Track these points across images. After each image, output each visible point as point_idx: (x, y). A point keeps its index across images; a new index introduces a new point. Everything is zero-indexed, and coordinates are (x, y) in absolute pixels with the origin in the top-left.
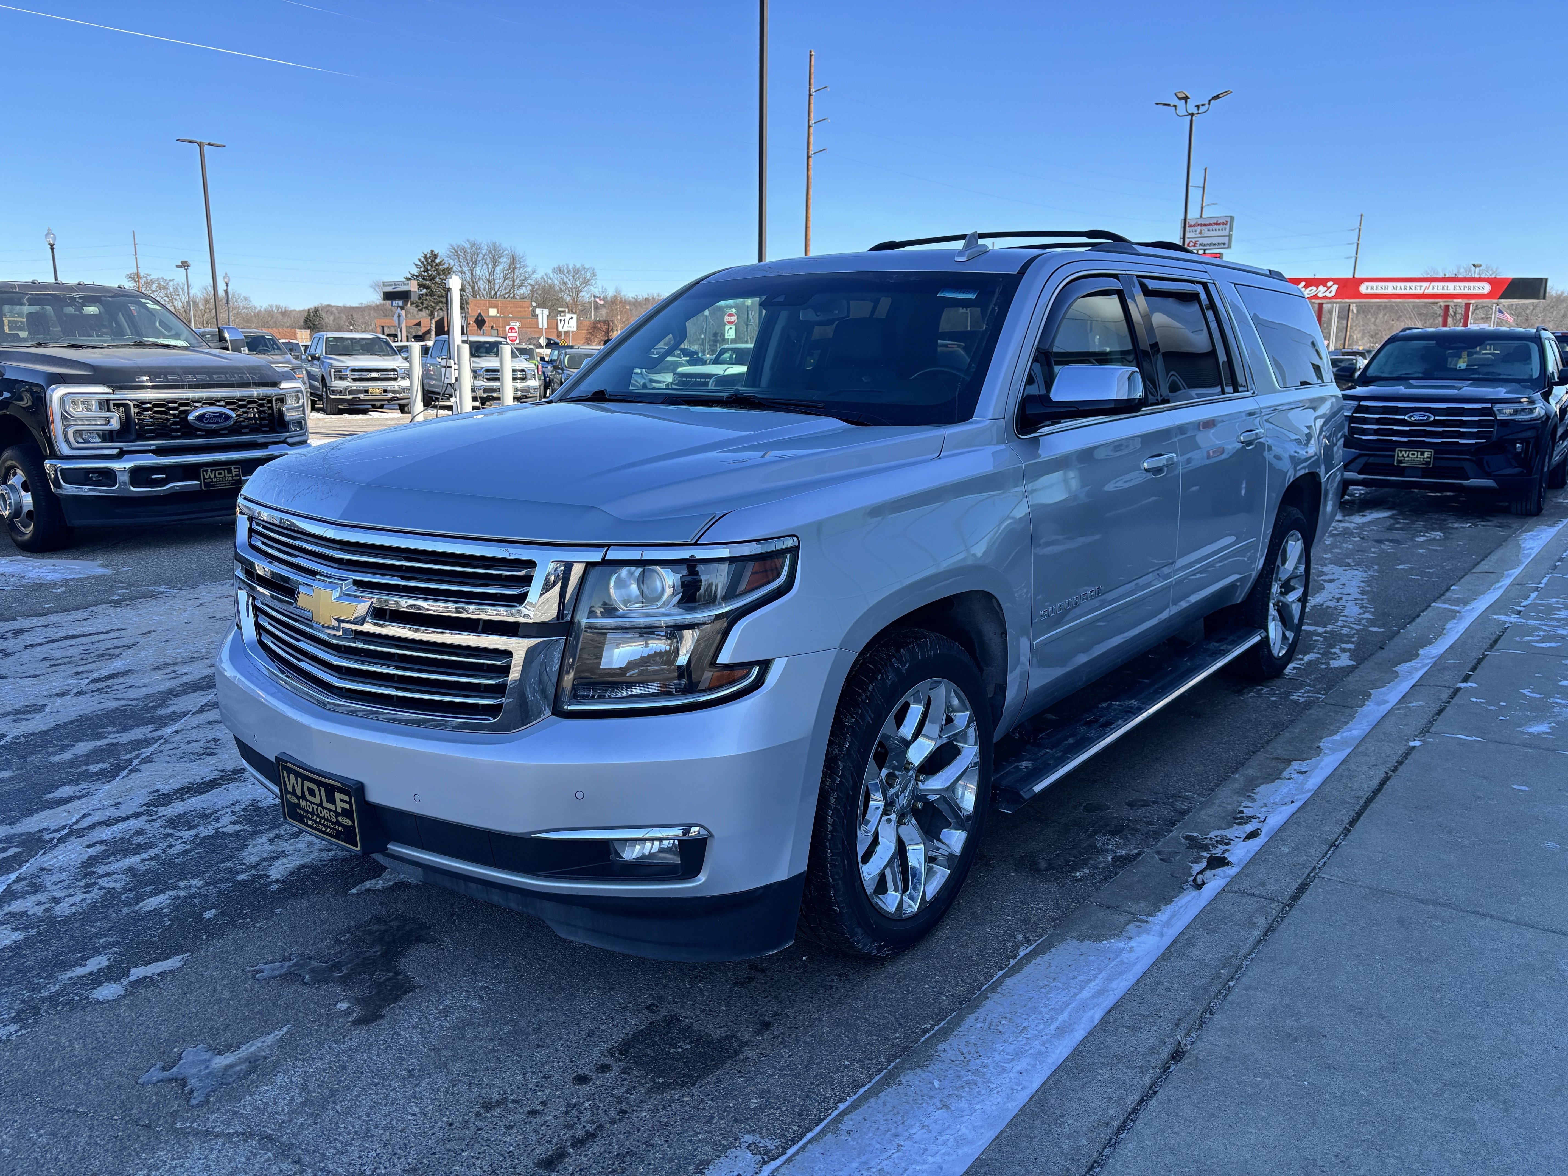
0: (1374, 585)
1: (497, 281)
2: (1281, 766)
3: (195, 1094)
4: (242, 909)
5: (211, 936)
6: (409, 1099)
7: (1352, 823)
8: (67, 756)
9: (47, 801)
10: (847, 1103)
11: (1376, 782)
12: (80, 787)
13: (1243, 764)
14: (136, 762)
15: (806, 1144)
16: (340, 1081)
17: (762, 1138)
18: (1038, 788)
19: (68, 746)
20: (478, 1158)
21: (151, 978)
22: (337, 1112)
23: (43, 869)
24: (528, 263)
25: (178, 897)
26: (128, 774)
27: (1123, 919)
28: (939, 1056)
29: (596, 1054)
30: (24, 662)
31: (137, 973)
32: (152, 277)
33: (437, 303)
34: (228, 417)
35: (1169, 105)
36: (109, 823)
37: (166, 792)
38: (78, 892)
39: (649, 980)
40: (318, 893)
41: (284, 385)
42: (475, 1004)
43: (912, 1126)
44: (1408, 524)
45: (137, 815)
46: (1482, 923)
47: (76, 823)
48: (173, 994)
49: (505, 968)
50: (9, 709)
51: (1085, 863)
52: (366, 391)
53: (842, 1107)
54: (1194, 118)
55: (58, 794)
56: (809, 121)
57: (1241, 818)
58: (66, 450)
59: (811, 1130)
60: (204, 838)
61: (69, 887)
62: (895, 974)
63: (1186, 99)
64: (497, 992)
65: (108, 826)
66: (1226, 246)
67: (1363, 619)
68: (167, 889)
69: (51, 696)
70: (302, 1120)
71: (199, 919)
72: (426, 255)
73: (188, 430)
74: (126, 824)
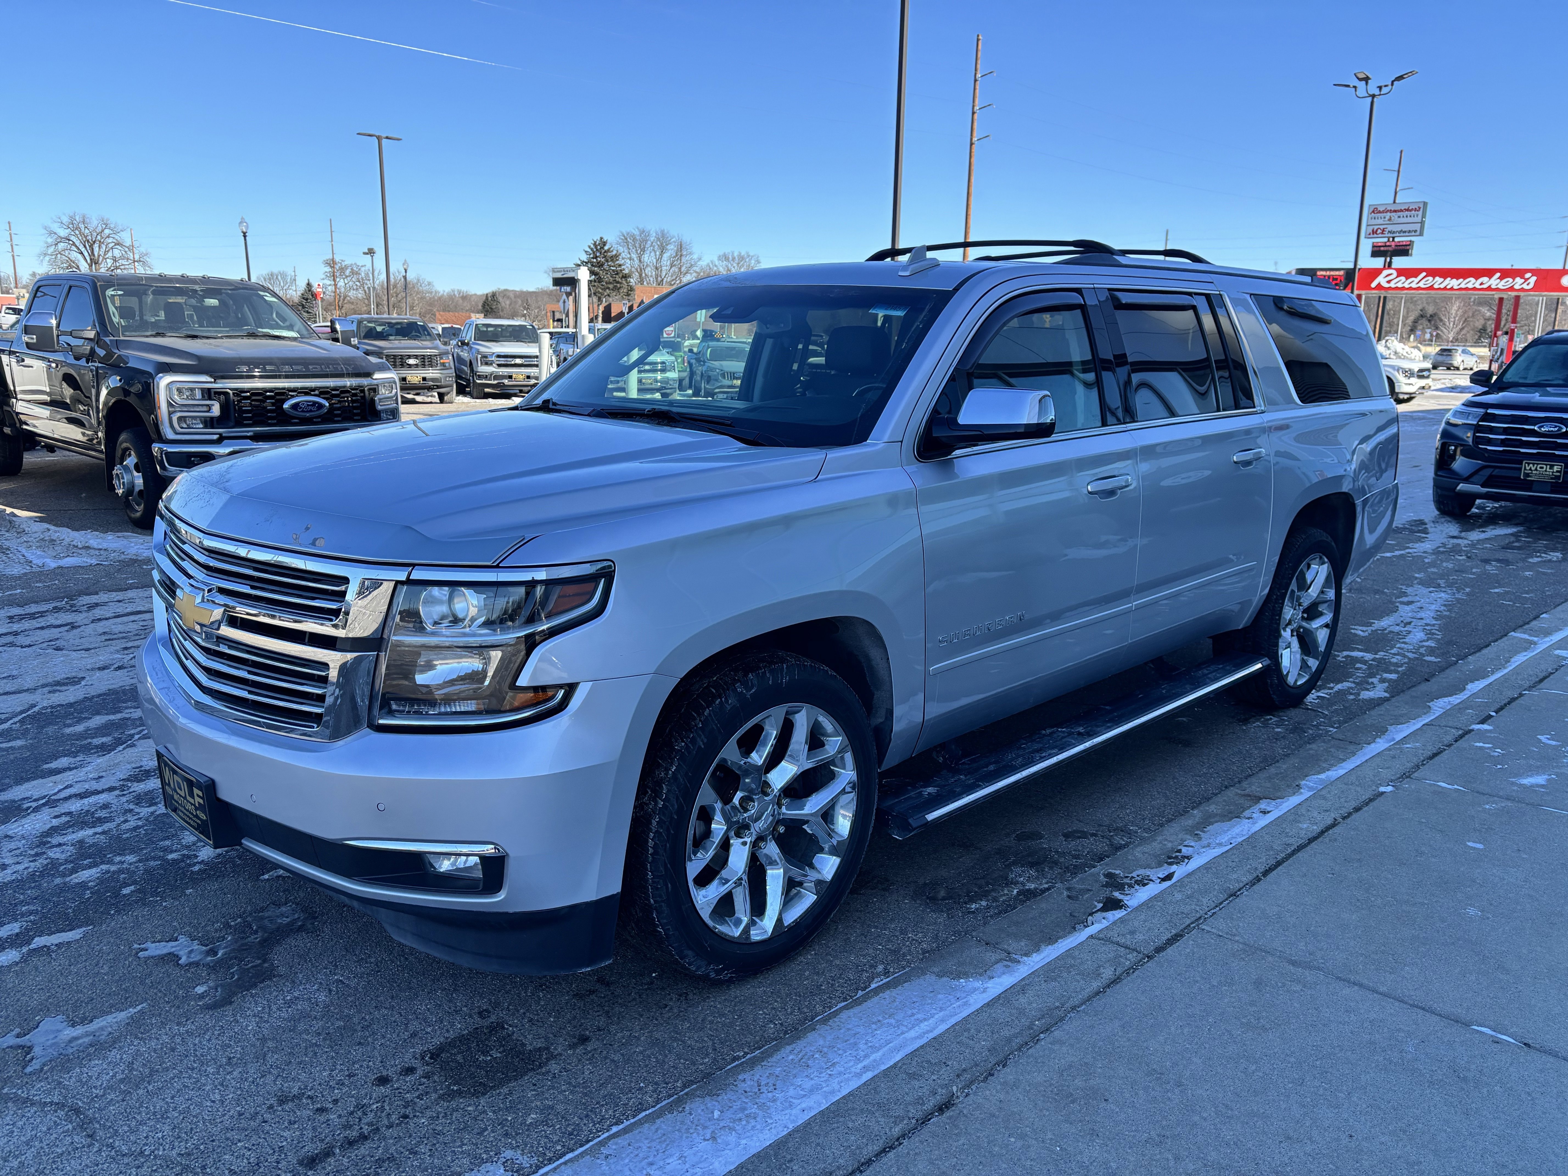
0: (1456, 609)
1: (664, 268)
2: (1247, 804)
3: (34, 1061)
4: (158, 887)
5: (118, 912)
6: (216, 1086)
7: (1266, 873)
8: (80, 728)
9: (42, 771)
10: (621, 1127)
11: (1317, 829)
12: (78, 759)
13: (1208, 799)
14: (137, 737)
15: (561, 1164)
16: (164, 1062)
17: (522, 1155)
18: (931, 817)
19: (85, 718)
20: (250, 1150)
21: (48, 948)
22: (148, 1091)
23: (7, 836)
24: (694, 250)
25: (108, 872)
26: (124, 749)
27: (994, 957)
28: (736, 1086)
29: (408, 1056)
30: (85, 635)
31: (39, 941)
32: (346, 263)
33: (604, 289)
34: (321, 406)
35: (1348, 86)
36: (81, 796)
37: (147, 768)
38: (26, 860)
39: (495, 985)
40: (233, 876)
41: (376, 376)
42: (322, 997)
43: (671, 1155)
44: (1529, 542)
45: (111, 789)
46: (1347, 991)
47: (55, 794)
48: (60, 965)
49: (367, 963)
50: (50, 680)
51: (984, 895)
52: (510, 377)
53: (615, 1129)
54: (1375, 99)
55: (53, 765)
56: (973, 106)
57: (1176, 857)
58: (170, 435)
59: (573, 1151)
60: (158, 816)
61: (21, 854)
62: (736, 997)
63: (1366, 79)
64: (348, 986)
65: (82, 798)
66: (1418, 233)
67: (1423, 647)
68: (103, 863)
69: (92, 669)
70: (113, 1096)
71: (117, 894)
72: (595, 242)
73: (284, 418)
74: (97, 797)
